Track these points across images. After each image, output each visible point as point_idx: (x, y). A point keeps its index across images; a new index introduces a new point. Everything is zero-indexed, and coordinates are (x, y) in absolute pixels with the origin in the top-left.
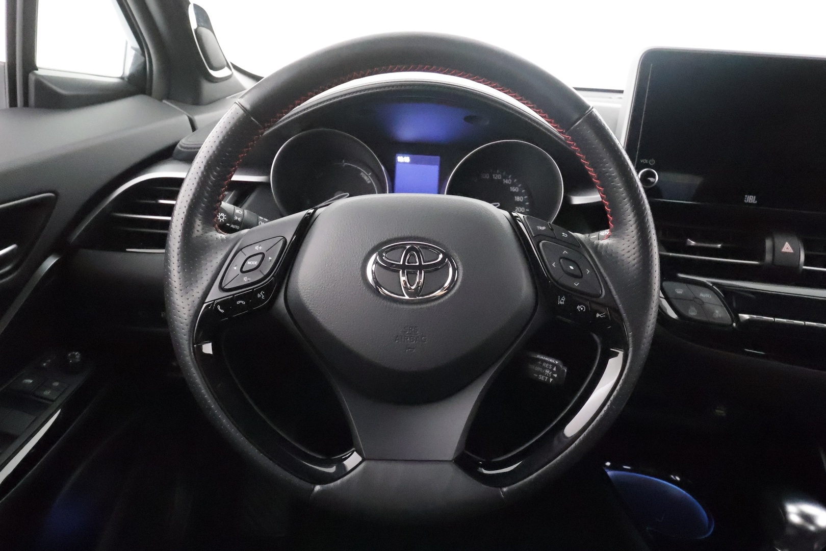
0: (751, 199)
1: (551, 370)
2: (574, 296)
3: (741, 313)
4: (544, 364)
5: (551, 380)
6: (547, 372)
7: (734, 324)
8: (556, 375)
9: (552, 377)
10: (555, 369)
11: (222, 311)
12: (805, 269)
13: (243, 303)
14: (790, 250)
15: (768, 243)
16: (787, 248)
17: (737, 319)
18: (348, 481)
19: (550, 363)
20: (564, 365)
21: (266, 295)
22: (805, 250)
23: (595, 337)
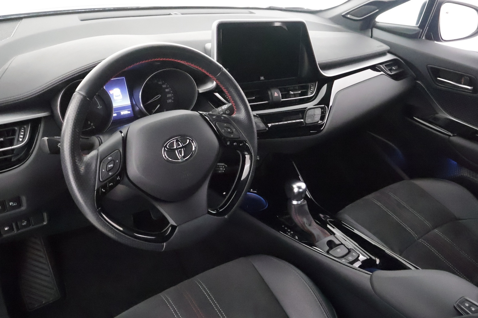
0: (262, 78)
1: (222, 168)
2: (233, 140)
3: (269, 124)
4: (219, 166)
5: (223, 171)
6: (221, 169)
7: (267, 129)
8: (224, 169)
9: (224, 170)
10: (223, 167)
11: (104, 191)
12: (282, 101)
13: (112, 184)
14: (277, 95)
15: (269, 93)
16: (276, 94)
17: (268, 126)
18: (175, 236)
19: (221, 165)
20: (226, 164)
21: (120, 177)
22: (281, 92)
23: (238, 151)
